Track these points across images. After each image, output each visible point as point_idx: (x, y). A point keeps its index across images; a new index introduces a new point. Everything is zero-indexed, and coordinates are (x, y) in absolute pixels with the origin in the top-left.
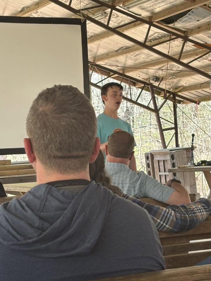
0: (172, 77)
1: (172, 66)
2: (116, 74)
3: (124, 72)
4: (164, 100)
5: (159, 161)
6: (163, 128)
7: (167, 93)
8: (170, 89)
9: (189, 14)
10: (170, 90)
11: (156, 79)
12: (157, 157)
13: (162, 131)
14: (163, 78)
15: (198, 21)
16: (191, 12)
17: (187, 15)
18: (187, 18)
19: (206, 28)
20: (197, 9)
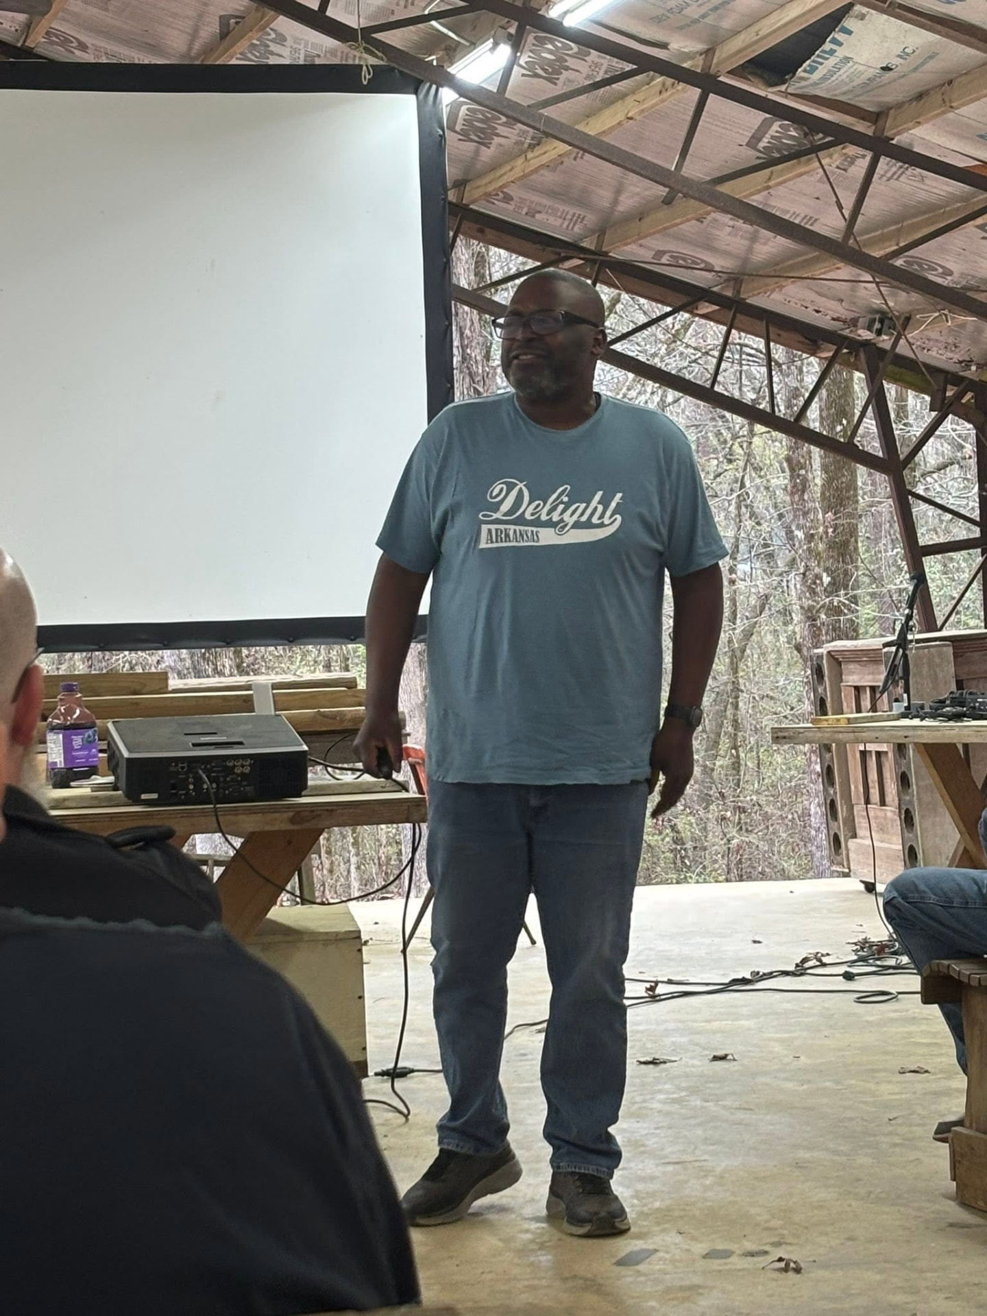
0: (937, 314)
1: (917, 263)
2: (700, 299)
3: (739, 292)
4: (934, 414)
5: (857, 689)
6: (922, 542)
7: (949, 387)
8: (968, 367)
9: (834, 38)
10: (966, 374)
11: (881, 321)
12: (853, 673)
13: (916, 553)
14: (908, 319)
15: (886, 69)
16: (840, 31)
17: (827, 46)
18: (832, 61)
19: (939, 97)
20: (862, 17)
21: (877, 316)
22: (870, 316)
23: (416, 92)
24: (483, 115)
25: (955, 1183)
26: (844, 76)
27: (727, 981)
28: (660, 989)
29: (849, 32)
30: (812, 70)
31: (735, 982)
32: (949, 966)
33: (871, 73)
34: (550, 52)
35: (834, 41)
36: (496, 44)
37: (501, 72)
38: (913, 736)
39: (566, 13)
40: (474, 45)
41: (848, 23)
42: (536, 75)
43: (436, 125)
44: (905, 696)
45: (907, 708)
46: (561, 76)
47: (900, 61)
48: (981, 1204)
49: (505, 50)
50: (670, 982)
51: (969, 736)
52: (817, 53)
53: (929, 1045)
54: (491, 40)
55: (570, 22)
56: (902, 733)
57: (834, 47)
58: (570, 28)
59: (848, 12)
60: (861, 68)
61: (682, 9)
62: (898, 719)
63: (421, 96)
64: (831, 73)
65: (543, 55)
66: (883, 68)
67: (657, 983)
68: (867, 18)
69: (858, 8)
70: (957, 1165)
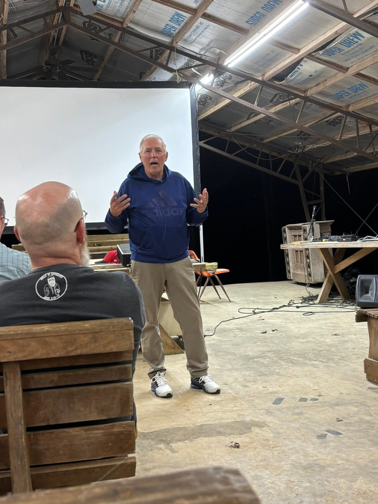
5: (294, 236)
7: (313, 164)
12: (293, 232)
14: (304, 147)
15: (311, 76)
16: (300, 65)
17: (296, 70)
18: (297, 73)
19: (323, 84)
20: (306, 61)
21: (297, 147)
22: (295, 147)
23: (189, 88)
24: (204, 97)
25: (366, 374)
26: (299, 78)
27: (272, 308)
28: (256, 311)
29: (302, 66)
30: (291, 76)
31: (274, 309)
32: (366, 312)
33: (306, 77)
34: (222, 78)
35: (298, 68)
36: (209, 75)
37: (211, 83)
38: (318, 246)
39: (229, 64)
40: (203, 75)
41: (302, 63)
42: (218, 85)
43: (194, 96)
44: (313, 236)
45: (313, 240)
46: (224, 85)
47: (315, 73)
48: (376, 381)
49: (212, 76)
50: (258, 309)
51: (333, 246)
52: (293, 71)
53: (333, 326)
54: (208, 74)
55: (230, 66)
56: (315, 246)
57: (298, 70)
58: (230, 68)
59: (302, 60)
60: (305, 76)
61: (258, 63)
62: (312, 242)
63: (191, 89)
64: (296, 77)
65: (220, 79)
66: (310, 76)
67: (255, 309)
68: (307, 62)
69: (305, 59)
70: (367, 369)
